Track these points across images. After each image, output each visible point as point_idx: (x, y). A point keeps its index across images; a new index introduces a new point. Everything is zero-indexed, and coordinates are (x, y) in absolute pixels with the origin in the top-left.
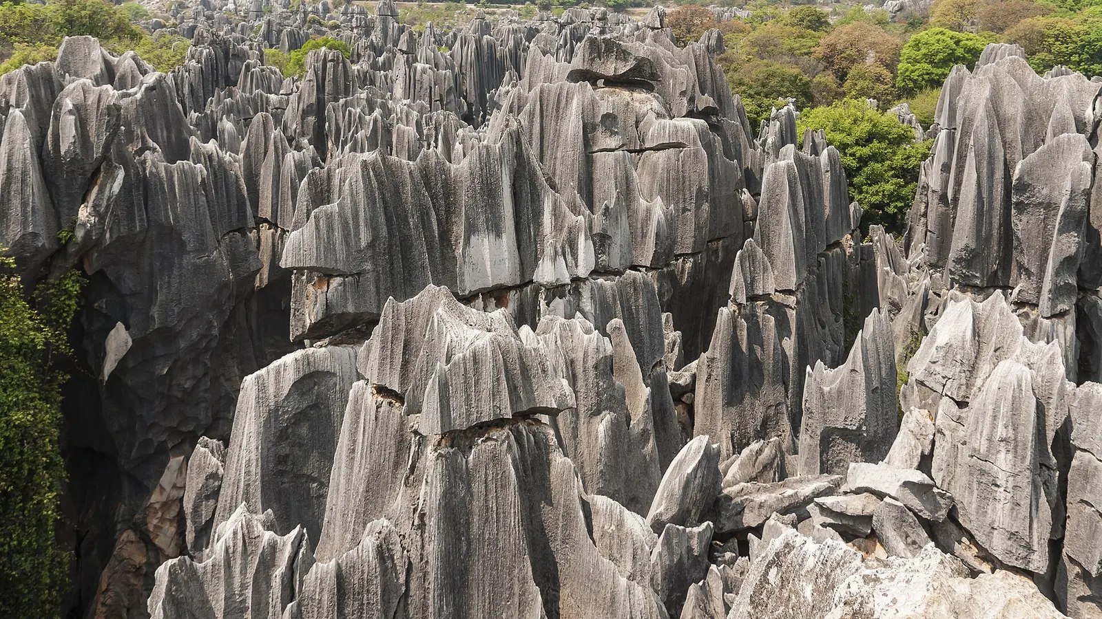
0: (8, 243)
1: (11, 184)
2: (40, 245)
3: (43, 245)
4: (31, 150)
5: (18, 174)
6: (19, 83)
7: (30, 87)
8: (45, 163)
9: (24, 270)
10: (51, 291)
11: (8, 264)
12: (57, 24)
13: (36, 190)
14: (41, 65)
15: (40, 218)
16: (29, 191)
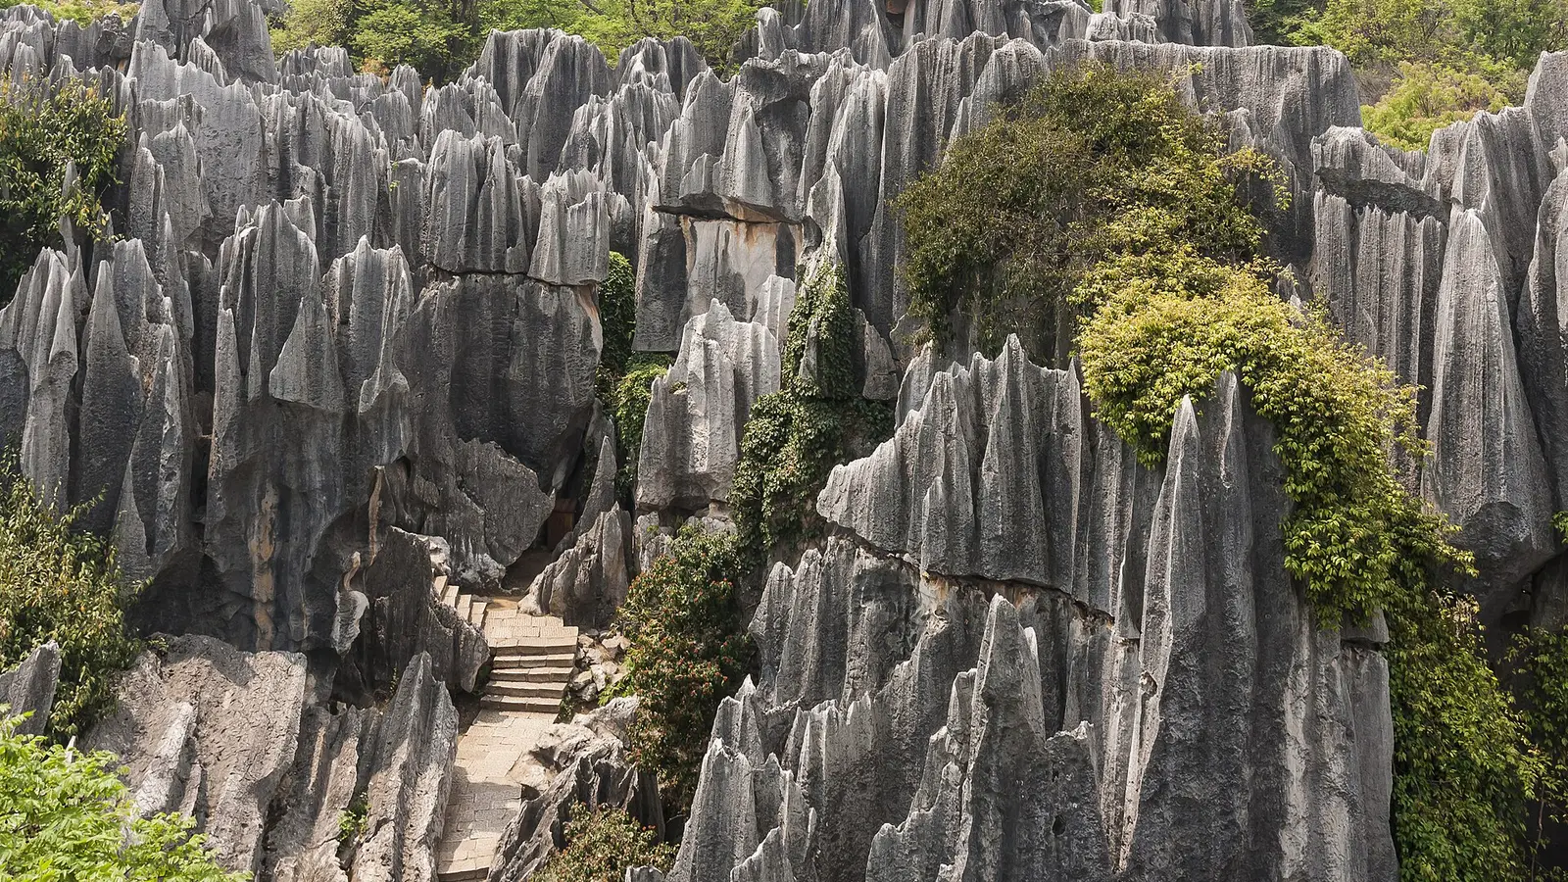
0: (1458, 516)
1: (1461, 379)
2: (1522, 537)
3: (1528, 540)
4: (1500, 307)
5: (1476, 358)
6: (1469, 152)
7: (1491, 163)
8: (1524, 344)
9: (1486, 590)
10: (1545, 658)
11: (1460, 564)
12: (1466, 21)
13: (1512, 404)
14: (1510, 114)
15: (1521, 469)
16: (1498, 403)
